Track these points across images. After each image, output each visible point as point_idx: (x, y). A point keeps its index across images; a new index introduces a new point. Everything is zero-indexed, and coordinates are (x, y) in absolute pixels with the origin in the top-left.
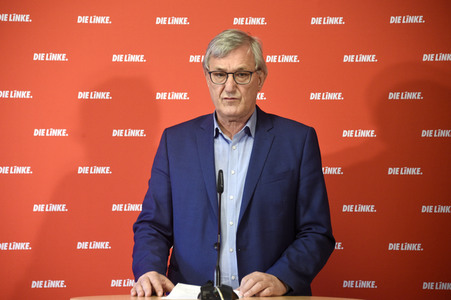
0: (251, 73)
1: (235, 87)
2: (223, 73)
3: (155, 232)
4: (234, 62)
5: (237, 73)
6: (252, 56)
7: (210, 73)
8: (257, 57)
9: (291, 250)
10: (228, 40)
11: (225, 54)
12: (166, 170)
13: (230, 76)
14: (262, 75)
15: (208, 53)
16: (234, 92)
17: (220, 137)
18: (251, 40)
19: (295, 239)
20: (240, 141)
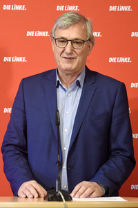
0: (84, 41)
1: (73, 50)
2: (64, 41)
3: (18, 152)
4: (72, 33)
5: (74, 41)
6: (86, 30)
7: (56, 39)
8: (89, 31)
9: (105, 166)
10: (69, 17)
11: (67, 27)
12: (23, 109)
13: (70, 43)
14: (91, 45)
15: (55, 26)
16: (71, 54)
17: (60, 87)
18: (86, 20)
19: (108, 159)
20: (73, 90)
